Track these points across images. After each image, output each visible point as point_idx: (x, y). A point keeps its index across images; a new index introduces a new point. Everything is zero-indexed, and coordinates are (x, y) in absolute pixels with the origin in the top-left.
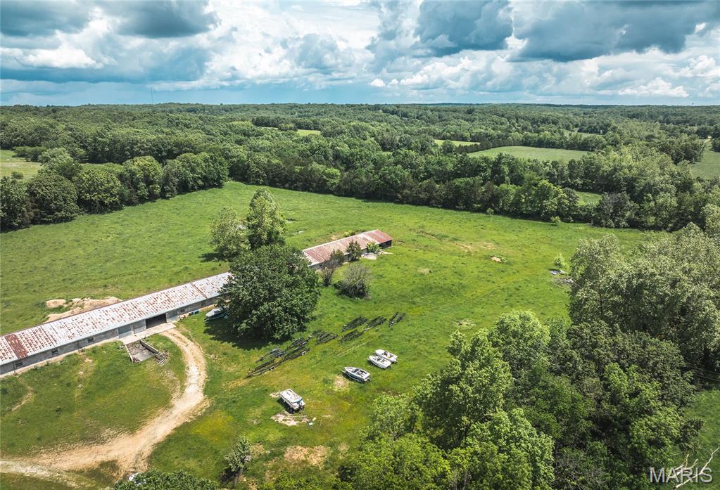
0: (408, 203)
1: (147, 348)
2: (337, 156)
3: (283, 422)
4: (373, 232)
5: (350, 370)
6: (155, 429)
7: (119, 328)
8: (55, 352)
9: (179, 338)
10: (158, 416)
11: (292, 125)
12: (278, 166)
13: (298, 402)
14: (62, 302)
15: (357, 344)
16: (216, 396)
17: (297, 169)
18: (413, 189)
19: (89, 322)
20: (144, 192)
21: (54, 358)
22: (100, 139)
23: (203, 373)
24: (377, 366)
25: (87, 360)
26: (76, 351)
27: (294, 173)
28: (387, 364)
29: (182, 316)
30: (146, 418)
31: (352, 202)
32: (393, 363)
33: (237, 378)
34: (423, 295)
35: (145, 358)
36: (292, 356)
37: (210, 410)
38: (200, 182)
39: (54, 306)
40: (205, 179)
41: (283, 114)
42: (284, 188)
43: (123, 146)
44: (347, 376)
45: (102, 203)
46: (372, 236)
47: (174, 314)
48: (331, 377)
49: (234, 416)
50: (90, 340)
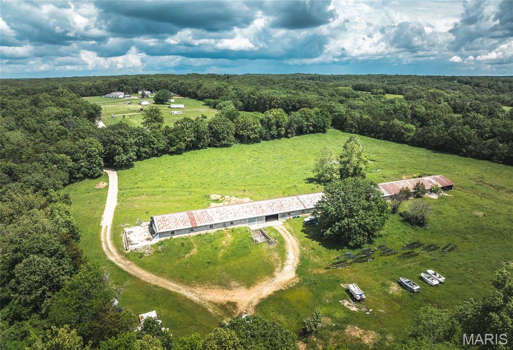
0: (471, 157)
1: (264, 235)
2: (414, 116)
3: (347, 306)
4: (438, 176)
5: (404, 280)
6: (262, 289)
7: (249, 219)
8: (211, 226)
9: (284, 232)
10: (265, 280)
11: (382, 91)
12: (367, 120)
13: (361, 295)
14: (219, 197)
15: (412, 262)
16: (303, 276)
17: (382, 123)
18: (478, 146)
19: (233, 212)
20: (274, 132)
21: (210, 231)
22: (252, 96)
23: (297, 259)
24: (426, 282)
25: (228, 235)
26: (223, 229)
27: (379, 126)
28: (436, 282)
29: (288, 218)
30: (257, 280)
31: (422, 152)
32: (440, 282)
33: (319, 267)
34: (475, 233)
35: (262, 241)
36: (360, 260)
37: (299, 285)
38: (311, 128)
39: (214, 198)
40: (314, 126)
41: (375, 82)
42: (370, 136)
43: (265, 101)
44: (401, 284)
45: (248, 137)
46: (436, 180)
47: (283, 215)
48: (388, 282)
49: (314, 293)
50: (232, 223)
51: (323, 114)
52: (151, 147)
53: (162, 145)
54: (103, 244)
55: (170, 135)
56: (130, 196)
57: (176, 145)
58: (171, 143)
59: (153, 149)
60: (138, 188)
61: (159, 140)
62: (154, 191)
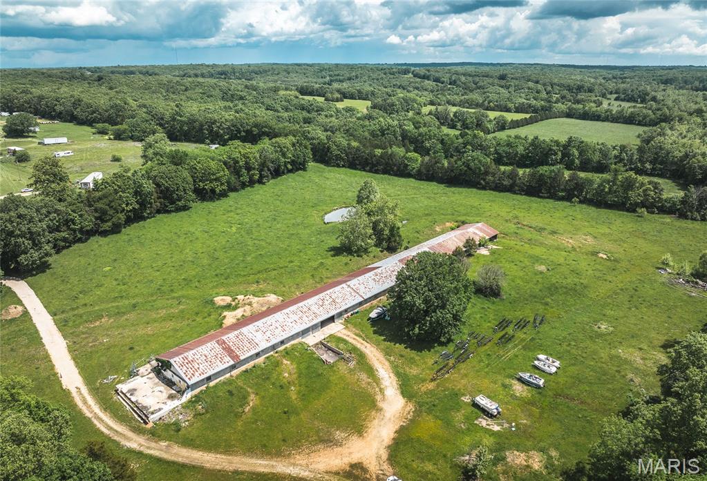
0: (490, 189)
1: (330, 349)
3: (488, 427)
4: (479, 225)
5: (526, 376)
6: (378, 432)
7: (302, 331)
8: (258, 355)
9: (354, 339)
10: (374, 418)
11: (337, 95)
12: (358, 149)
13: (497, 409)
14: (228, 299)
15: (514, 348)
16: (415, 399)
17: (378, 152)
18: (496, 176)
19: (278, 326)
20: (246, 178)
21: (257, 360)
22: (179, 118)
23: (392, 375)
24: (544, 371)
25: (285, 362)
26: (272, 353)
27: (375, 156)
28: (554, 370)
29: (346, 316)
30: (365, 420)
31: (433, 187)
32: (558, 368)
33: (424, 381)
34: (552, 295)
35: (335, 360)
36: (461, 359)
37: (418, 413)
38: (289, 167)
39: (222, 303)
40: (293, 163)
41: (314, 78)
42: (365, 170)
43: (202, 125)
44: (521, 380)
45: (213, 191)
46: (481, 230)
47: (340, 315)
48: (507, 381)
49: (442, 420)
50: (282, 342)
51: (301, 144)
52: (72, 230)
53: (88, 222)
54: (96, 422)
55: (99, 205)
56: (80, 324)
57: (110, 220)
58: (102, 218)
59: (74, 231)
60: (86, 305)
61: (81, 216)
62: (117, 307)
